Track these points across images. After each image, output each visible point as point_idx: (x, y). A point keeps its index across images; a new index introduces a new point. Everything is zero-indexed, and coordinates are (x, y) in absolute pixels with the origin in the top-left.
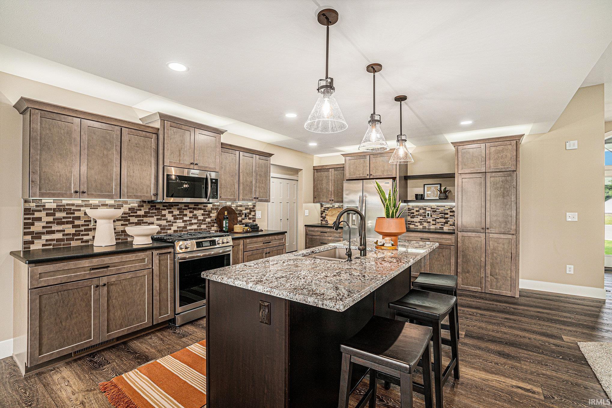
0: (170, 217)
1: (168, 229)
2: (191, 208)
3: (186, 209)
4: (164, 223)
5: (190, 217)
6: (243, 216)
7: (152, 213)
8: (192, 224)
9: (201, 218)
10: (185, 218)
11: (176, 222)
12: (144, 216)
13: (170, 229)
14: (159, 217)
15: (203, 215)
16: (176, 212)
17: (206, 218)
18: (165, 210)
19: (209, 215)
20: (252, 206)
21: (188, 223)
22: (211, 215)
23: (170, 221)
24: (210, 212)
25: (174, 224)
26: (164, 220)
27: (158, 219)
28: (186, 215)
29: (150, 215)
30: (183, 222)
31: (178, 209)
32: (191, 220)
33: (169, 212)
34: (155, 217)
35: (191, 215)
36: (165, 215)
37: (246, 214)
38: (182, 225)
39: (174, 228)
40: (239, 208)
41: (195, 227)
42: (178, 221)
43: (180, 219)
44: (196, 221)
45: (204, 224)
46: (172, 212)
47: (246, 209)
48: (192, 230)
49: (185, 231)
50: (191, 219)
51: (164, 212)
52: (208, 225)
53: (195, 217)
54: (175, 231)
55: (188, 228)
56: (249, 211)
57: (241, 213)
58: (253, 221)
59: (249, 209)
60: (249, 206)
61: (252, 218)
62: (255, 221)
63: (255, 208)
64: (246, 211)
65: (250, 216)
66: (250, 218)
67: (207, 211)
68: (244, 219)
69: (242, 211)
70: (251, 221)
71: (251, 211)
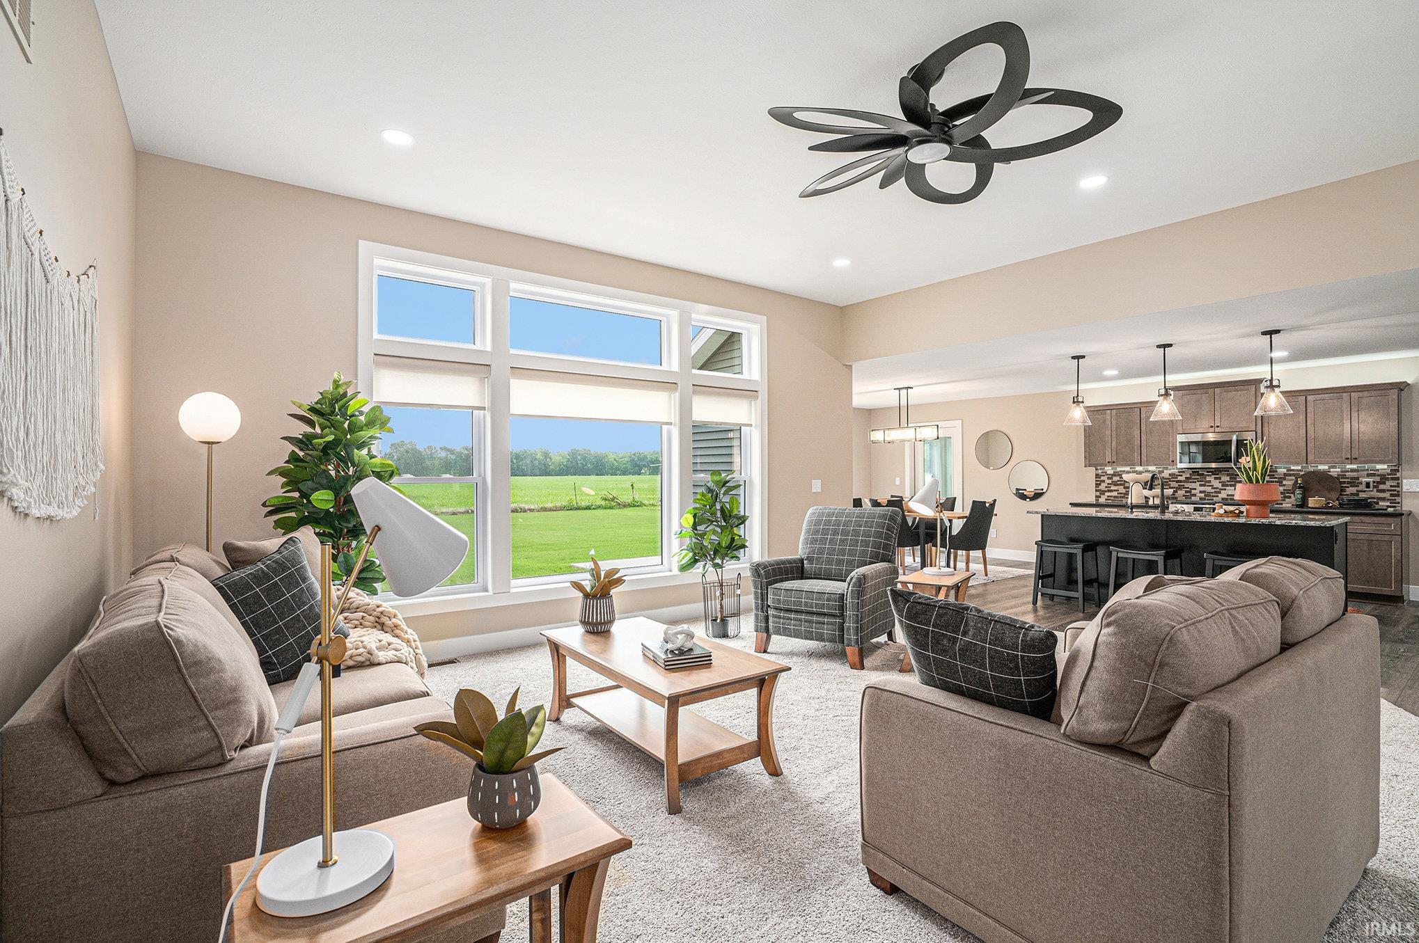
0: (1216, 484)
4: (1209, 489)
6: (1362, 487)
7: (1193, 479)
11: (1225, 490)
12: (1184, 482)
13: (1218, 496)
16: (1226, 479)
18: (1210, 475)
20: (1388, 471)
22: (1283, 483)
23: (1217, 488)
24: (1282, 479)
25: (1223, 491)
26: (1209, 486)
27: (1201, 485)
29: (1191, 481)
31: (1228, 475)
33: (1215, 478)
36: (1210, 482)
37: (1366, 483)
39: (1223, 495)
40: (1349, 475)
42: (1227, 488)
43: (1231, 485)
46: (1220, 478)
47: (1369, 475)
51: (1209, 478)
54: (1224, 499)
56: (1378, 479)
57: (1354, 482)
58: (1391, 495)
59: (1378, 475)
60: (1378, 470)
61: (1388, 490)
62: (1398, 495)
63: (1398, 475)
64: (1370, 480)
65: (1381, 487)
66: (1383, 491)
67: (1276, 478)
68: (1364, 491)
69: (1358, 478)
70: (1387, 495)
71: (1383, 479)
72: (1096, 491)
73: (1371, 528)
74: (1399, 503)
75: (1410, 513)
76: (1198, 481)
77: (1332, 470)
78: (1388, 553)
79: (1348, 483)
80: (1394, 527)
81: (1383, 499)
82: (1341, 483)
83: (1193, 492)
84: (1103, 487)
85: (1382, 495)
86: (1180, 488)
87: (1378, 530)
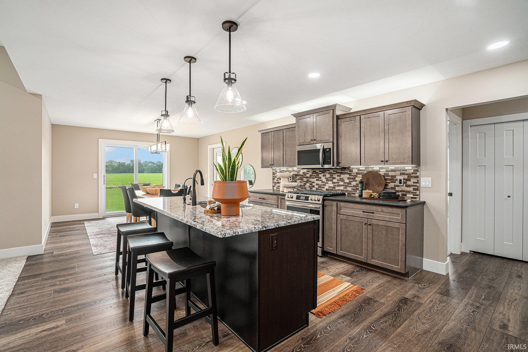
0: (323, 179)
1: (323, 188)
2: (338, 173)
3: (335, 174)
4: (320, 183)
5: (338, 180)
6: (397, 183)
7: (314, 176)
8: (339, 186)
9: (347, 181)
10: (334, 181)
11: (328, 183)
12: (310, 178)
13: (324, 188)
14: (318, 179)
15: (348, 178)
16: (328, 176)
17: (352, 181)
18: (321, 174)
19: (354, 179)
20: (412, 171)
21: (336, 184)
22: (357, 179)
23: (324, 182)
24: (356, 176)
25: (327, 184)
26: (320, 180)
27: (317, 180)
28: (335, 178)
29: (313, 177)
30: (332, 183)
31: (329, 173)
32: (339, 183)
33: (324, 176)
34: (316, 179)
35: (339, 178)
36: (321, 178)
37: (400, 180)
38: (332, 185)
39: (327, 187)
40: (390, 174)
41: (342, 188)
42: (329, 182)
43: (331, 180)
44: (342, 183)
45: (350, 187)
46: (325, 176)
47: (401, 174)
48: (339, 190)
49: (334, 190)
50: (338, 181)
51: (320, 175)
52: (353, 188)
53: (342, 180)
54: (327, 190)
55: (337, 188)
56: (406, 177)
57: (393, 179)
58: (414, 189)
59: (407, 174)
60: (406, 170)
61: (412, 186)
62: (417, 190)
63: (418, 174)
64: (402, 177)
65: (409, 183)
66: (409, 186)
67: (352, 176)
68: (399, 186)
69: (395, 176)
70: (411, 189)
71: (410, 177)
72: (273, 182)
73: (387, 217)
74: (418, 195)
75: (424, 203)
76: (316, 177)
77: (381, 170)
78: (397, 237)
79: (390, 180)
80: (401, 217)
81: (409, 192)
82: (386, 179)
83: (313, 184)
84: (275, 181)
85: (408, 189)
86: (307, 182)
87: (393, 219)
